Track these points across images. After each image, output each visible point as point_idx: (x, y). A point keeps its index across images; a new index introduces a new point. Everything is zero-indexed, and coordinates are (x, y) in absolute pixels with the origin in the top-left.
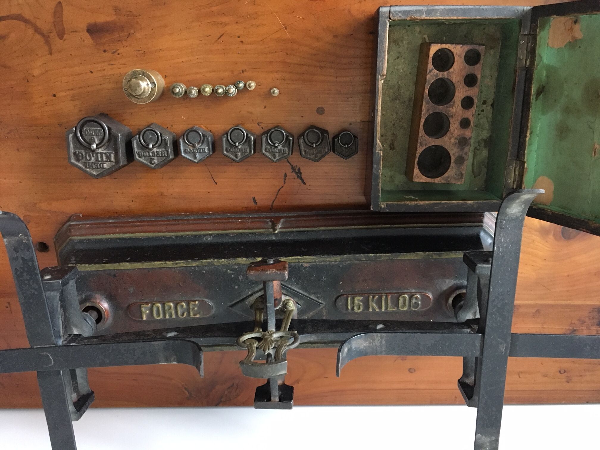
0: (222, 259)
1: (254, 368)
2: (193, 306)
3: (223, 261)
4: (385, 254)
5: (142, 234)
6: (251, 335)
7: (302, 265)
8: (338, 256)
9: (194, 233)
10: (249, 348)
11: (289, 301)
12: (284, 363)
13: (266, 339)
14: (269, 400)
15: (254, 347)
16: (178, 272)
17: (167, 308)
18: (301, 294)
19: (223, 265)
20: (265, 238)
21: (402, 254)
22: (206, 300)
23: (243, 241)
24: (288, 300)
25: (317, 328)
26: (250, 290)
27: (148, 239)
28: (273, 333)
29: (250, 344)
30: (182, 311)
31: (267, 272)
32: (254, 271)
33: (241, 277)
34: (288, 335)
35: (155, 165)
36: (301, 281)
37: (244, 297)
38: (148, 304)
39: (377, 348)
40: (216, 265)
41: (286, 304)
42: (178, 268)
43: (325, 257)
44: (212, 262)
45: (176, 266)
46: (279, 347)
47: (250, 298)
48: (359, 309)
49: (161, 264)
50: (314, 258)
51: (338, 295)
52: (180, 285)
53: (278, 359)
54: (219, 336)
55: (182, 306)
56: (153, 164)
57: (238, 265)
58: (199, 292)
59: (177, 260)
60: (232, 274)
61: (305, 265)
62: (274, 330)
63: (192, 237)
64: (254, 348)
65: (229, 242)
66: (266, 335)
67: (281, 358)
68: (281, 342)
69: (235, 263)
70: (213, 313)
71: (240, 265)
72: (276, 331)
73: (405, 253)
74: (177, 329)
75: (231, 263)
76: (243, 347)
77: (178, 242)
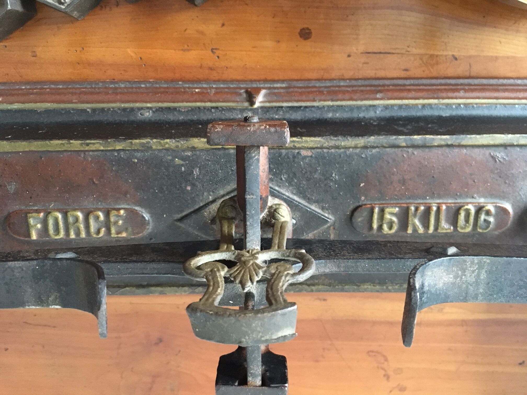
0: (164, 139)
1: (220, 321)
2: (115, 217)
3: (167, 143)
4: (439, 136)
5: (38, 105)
6: (213, 255)
7: (298, 153)
8: (360, 138)
9: (123, 105)
10: (210, 278)
11: (281, 206)
12: (291, 311)
13: (245, 263)
14: (244, 382)
15: (221, 277)
16: (90, 159)
17: (71, 220)
18: (296, 201)
19: (167, 150)
20: (238, 115)
21: (469, 136)
22: (137, 208)
23: (201, 119)
24: (279, 205)
25: (334, 251)
26: (211, 193)
27: (47, 111)
28: (258, 253)
29: (211, 271)
30: (97, 226)
31: (249, 128)
32: (221, 127)
33: (196, 172)
34: (289, 256)
35: (66, 5)
36: (296, 181)
37: (201, 205)
38: (40, 213)
39: (470, 287)
40: (155, 150)
41: (275, 210)
42: (91, 153)
43: (339, 140)
44: (148, 143)
45: (87, 148)
46: (274, 277)
47: (211, 207)
48: (390, 228)
49: (61, 144)
50: (320, 141)
51: (357, 204)
52: (94, 183)
53: (276, 300)
54: (153, 261)
55: (97, 218)
56: (63, 4)
57: (192, 151)
58: (125, 194)
59: (90, 138)
60: (182, 165)
61: (304, 153)
62: (259, 248)
63: (119, 112)
64: (219, 279)
65: (179, 120)
66: (243, 256)
67: (281, 299)
68: (277, 268)
69: (188, 147)
70: (150, 231)
71: (195, 151)
72: (262, 249)
73: (474, 136)
74: (79, 250)
75: (180, 146)
76: (197, 276)
77: (96, 118)
